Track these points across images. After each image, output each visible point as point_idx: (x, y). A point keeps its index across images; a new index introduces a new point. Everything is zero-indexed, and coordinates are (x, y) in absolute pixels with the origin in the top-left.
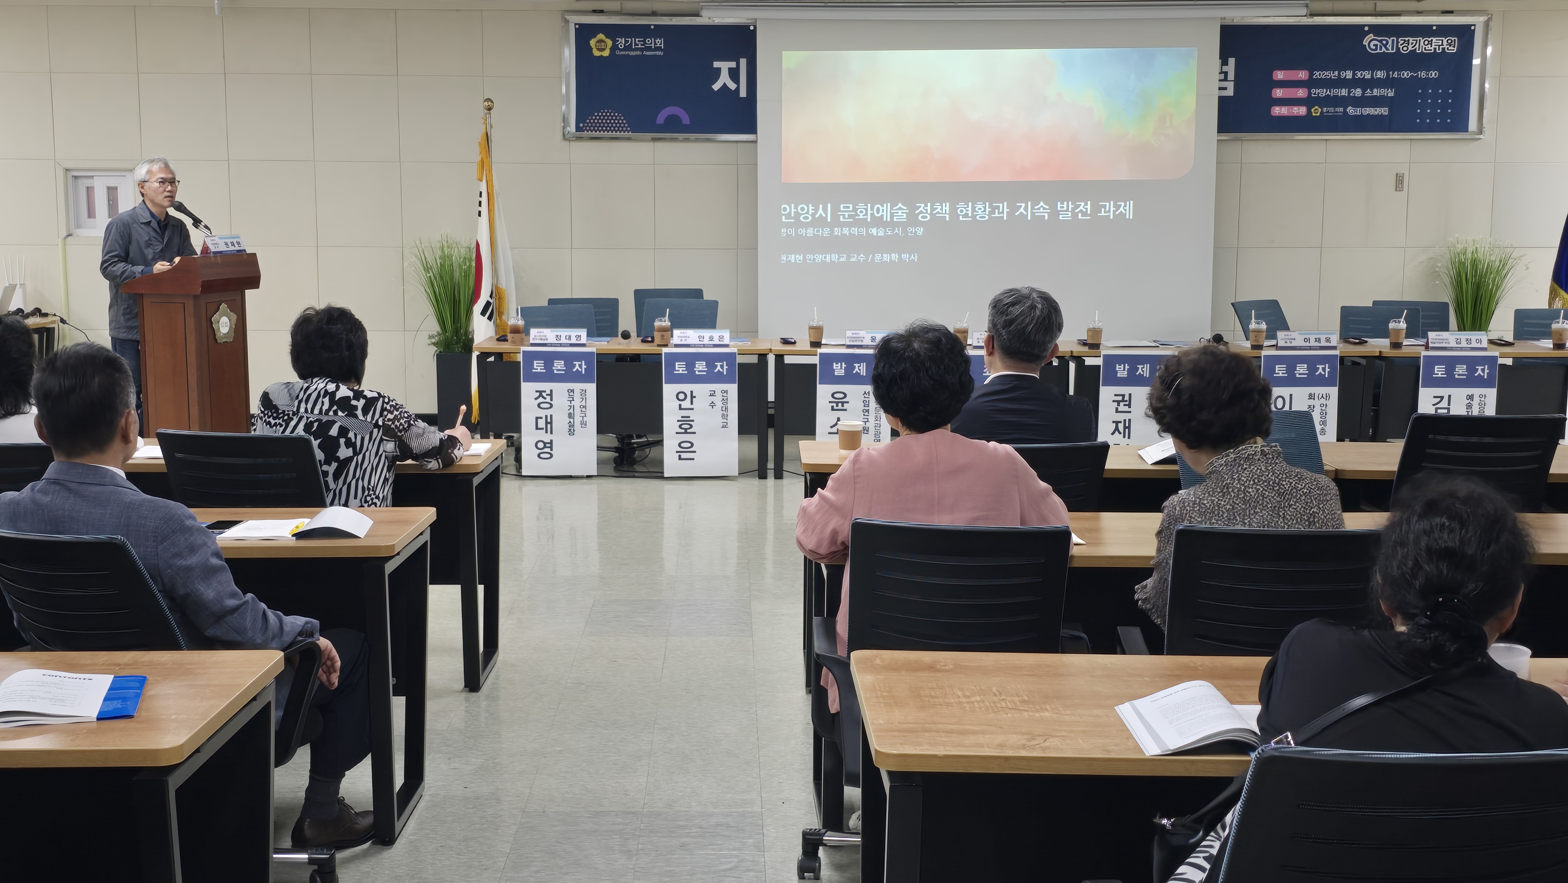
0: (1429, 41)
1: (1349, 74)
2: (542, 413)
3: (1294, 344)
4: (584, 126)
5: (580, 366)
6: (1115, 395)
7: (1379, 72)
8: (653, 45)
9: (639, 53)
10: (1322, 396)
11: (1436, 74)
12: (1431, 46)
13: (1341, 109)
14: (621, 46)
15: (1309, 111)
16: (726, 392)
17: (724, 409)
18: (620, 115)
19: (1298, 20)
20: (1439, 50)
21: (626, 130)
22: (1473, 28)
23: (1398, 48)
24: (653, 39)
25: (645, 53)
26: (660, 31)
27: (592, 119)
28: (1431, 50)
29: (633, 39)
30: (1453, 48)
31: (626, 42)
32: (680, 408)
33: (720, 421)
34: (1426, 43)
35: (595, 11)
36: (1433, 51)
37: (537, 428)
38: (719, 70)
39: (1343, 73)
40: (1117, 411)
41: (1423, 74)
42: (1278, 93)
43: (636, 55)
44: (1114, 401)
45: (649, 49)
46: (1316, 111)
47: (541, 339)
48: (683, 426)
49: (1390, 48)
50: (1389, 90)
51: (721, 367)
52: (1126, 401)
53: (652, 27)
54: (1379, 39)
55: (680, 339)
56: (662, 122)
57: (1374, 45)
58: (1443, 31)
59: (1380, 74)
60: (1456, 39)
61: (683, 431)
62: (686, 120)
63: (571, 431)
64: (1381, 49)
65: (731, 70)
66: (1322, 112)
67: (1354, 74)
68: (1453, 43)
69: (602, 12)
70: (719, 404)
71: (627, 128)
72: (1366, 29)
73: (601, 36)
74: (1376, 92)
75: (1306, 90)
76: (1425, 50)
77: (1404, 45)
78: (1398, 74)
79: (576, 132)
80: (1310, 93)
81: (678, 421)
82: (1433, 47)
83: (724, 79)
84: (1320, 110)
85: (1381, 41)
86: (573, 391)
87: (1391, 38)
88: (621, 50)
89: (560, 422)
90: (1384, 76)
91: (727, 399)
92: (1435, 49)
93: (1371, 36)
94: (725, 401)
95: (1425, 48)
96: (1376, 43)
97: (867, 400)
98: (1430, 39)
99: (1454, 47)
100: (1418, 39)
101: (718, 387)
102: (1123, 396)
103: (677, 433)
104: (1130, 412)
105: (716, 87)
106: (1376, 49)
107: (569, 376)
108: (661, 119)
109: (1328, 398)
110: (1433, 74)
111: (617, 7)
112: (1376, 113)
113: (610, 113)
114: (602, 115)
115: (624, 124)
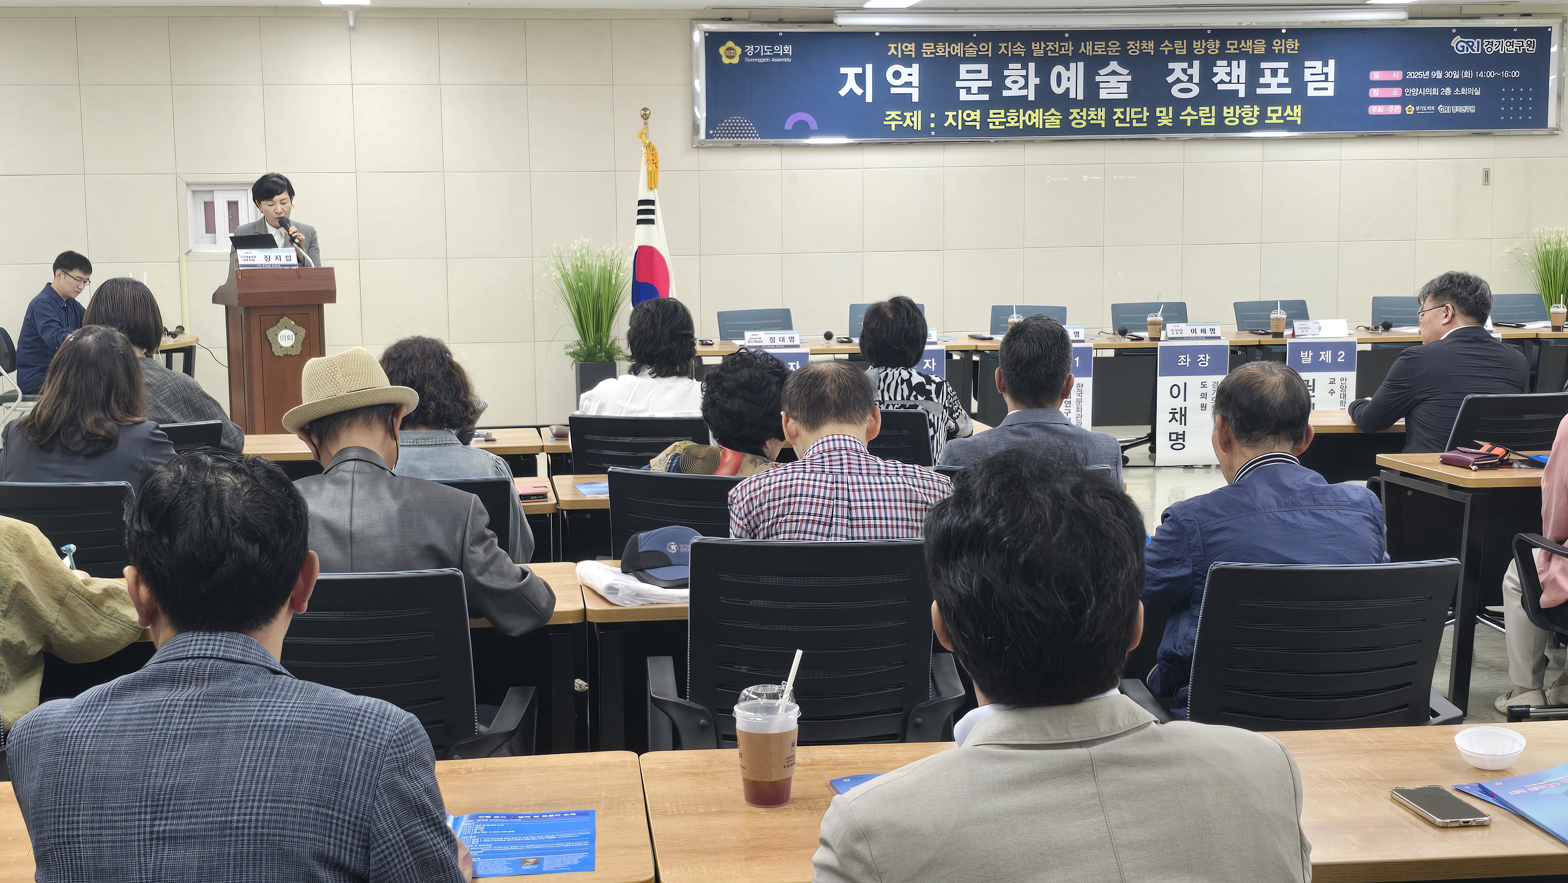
1: (1439, 75)
4: (715, 132)
7: (1466, 72)
8: (781, 52)
11: (1517, 73)
13: (1433, 108)
14: (750, 53)
15: (1403, 110)
18: (749, 121)
19: (1391, 24)
21: (755, 136)
22: (1549, 30)
23: (1483, 50)
24: (781, 46)
25: (773, 59)
26: (788, 38)
27: (722, 125)
29: (762, 46)
31: (755, 49)
35: (723, 19)
38: (846, 75)
39: (1433, 73)
41: (1506, 74)
42: (1375, 93)
43: (766, 61)
46: (1410, 110)
49: (1476, 50)
50: (1476, 89)
51: (930, 364)
53: (781, 34)
54: (1466, 40)
56: (790, 128)
57: (1461, 47)
58: (1524, 33)
59: (1467, 74)
62: (812, 124)
64: (1467, 51)
65: (857, 75)
66: (1415, 110)
67: (1444, 75)
72: (1453, 31)
73: (730, 44)
74: (1464, 91)
75: (1400, 90)
78: (1484, 74)
79: (706, 138)
80: (1404, 93)
83: (851, 84)
84: (1413, 108)
85: (1467, 43)
87: (1477, 40)
88: (750, 57)
90: (1470, 76)
96: (1463, 44)
105: (843, 92)
106: (1463, 51)
108: (788, 125)
111: (744, 14)
112: (1464, 111)
113: (740, 120)
114: (732, 122)
115: (753, 130)
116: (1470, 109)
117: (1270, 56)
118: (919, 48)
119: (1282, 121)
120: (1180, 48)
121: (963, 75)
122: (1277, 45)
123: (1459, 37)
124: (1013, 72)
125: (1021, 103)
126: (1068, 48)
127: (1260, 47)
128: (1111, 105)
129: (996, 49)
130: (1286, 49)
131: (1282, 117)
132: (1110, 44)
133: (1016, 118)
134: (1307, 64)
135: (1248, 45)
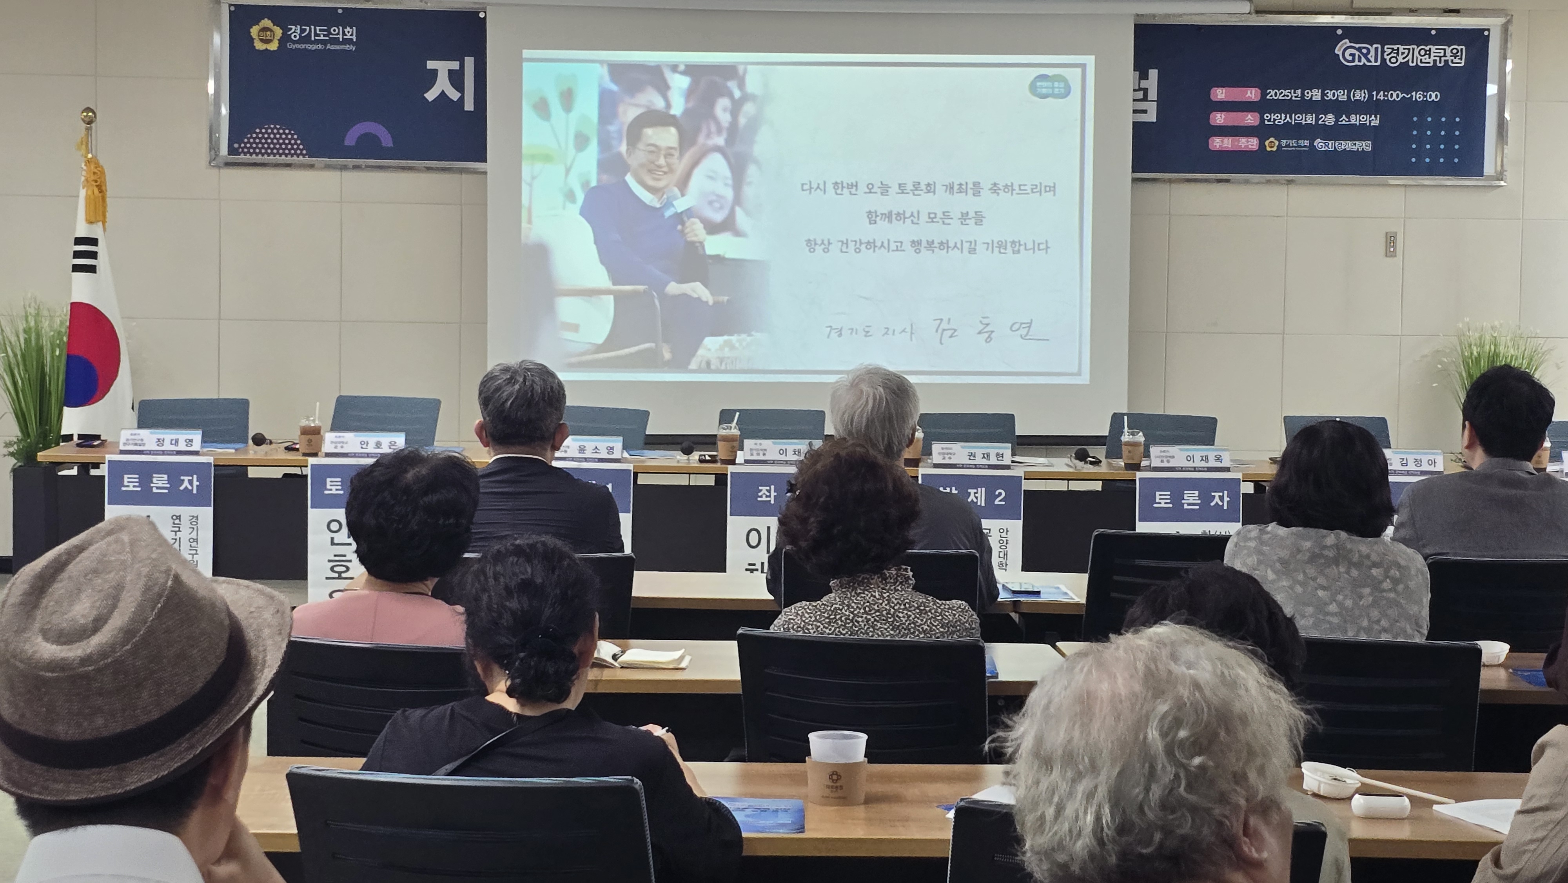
0: (1426, 51)
1: (1316, 95)
4: (240, 147)
5: (191, 482)
7: (1358, 92)
8: (341, 37)
9: (320, 46)
11: (1436, 95)
12: (1430, 58)
13: (1307, 143)
14: (295, 36)
15: (1262, 145)
18: (292, 132)
19: (1243, 19)
20: (1440, 62)
21: (301, 153)
22: (1486, 33)
23: (1384, 60)
24: (341, 28)
25: (329, 47)
26: (348, 17)
27: (252, 138)
28: (1429, 63)
29: (313, 27)
30: (1459, 61)
31: (302, 31)
32: (333, 543)
34: (1423, 52)
36: (1431, 65)
38: (434, 72)
39: (1308, 93)
41: (1418, 96)
42: (1219, 118)
43: (316, 49)
45: (335, 41)
46: (1272, 144)
48: (336, 569)
49: (1373, 59)
50: (1373, 117)
53: (340, 11)
54: (1357, 46)
55: (334, 445)
56: (353, 143)
57: (1351, 55)
58: (1446, 36)
59: (1360, 95)
60: (1463, 47)
61: (337, 575)
62: (386, 140)
64: (1360, 61)
65: (451, 73)
66: (1279, 146)
67: (1323, 95)
68: (1459, 54)
71: (301, 150)
72: (1339, 32)
73: (266, 23)
74: (1354, 120)
75: (1257, 115)
76: (1421, 62)
77: (1392, 55)
78: (1385, 96)
79: (229, 155)
80: (1262, 120)
81: (329, 561)
82: (1432, 58)
83: (443, 85)
85: (1359, 50)
86: (179, 517)
87: (1375, 46)
88: (294, 42)
90: (1364, 97)
92: (1435, 61)
93: (1346, 42)
95: (1421, 60)
96: (1354, 51)
98: (1427, 48)
99: (1461, 59)
100: (1411, 47)
103: (327, 579)
105: (432, 96)
106: (1353, 61)
107: (175, 497)
108: (350, 139)
110: (1434, 96)
112: (1355, 148)
113: (278, 129)
114: (266, 133)
115: (298, 145)
116: (1366, 146)
123: (1347, 40)
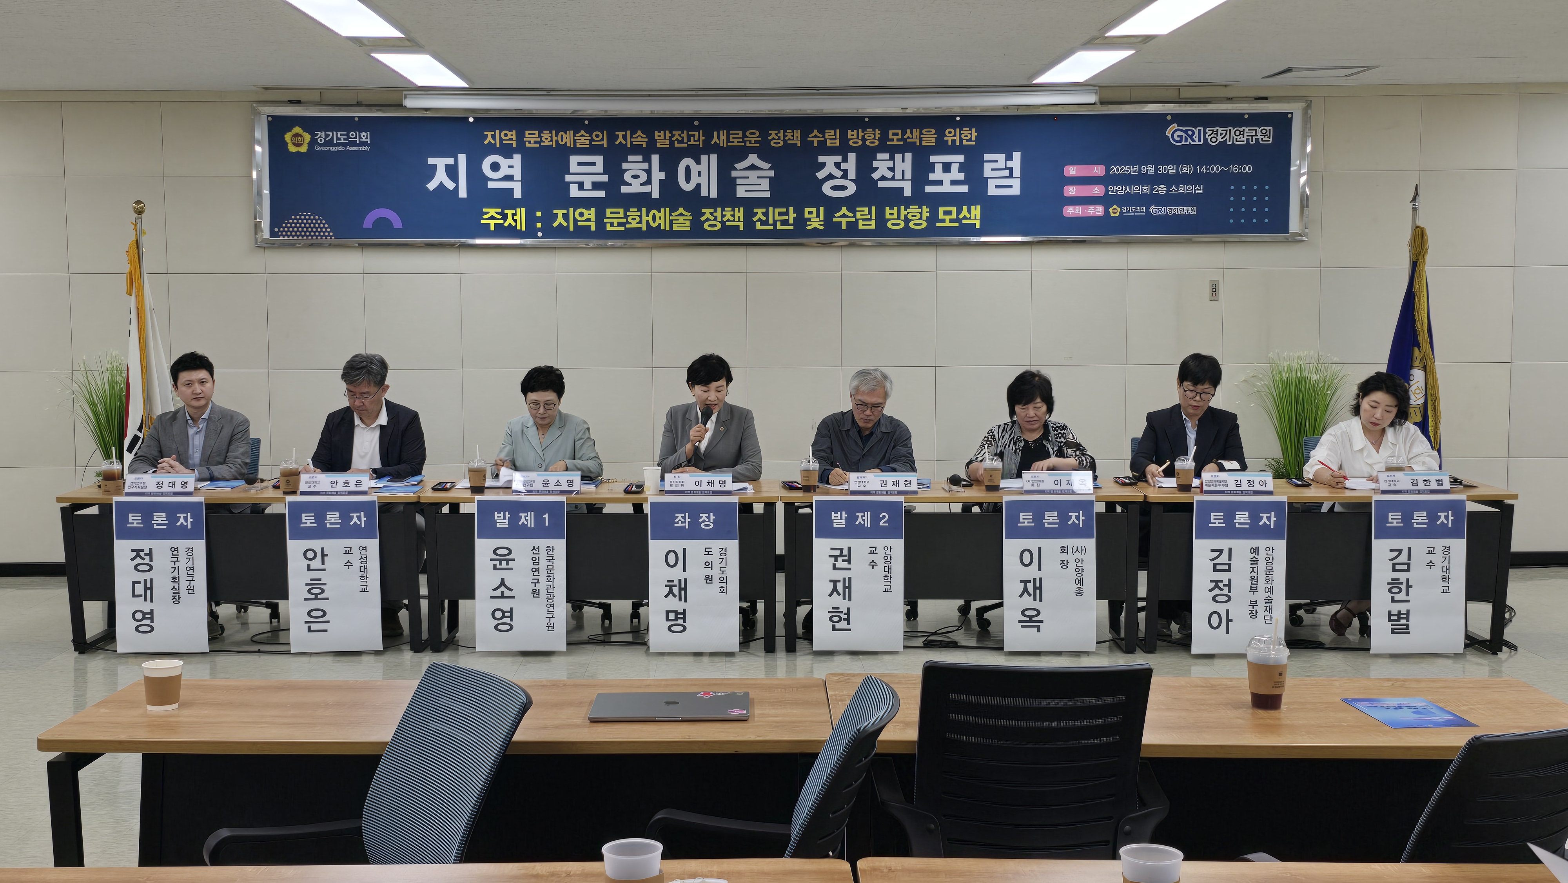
0: (1240, 132)
1: (1150, 169)
2: (140, 577)
3: (1042, 487)
4: (279, 231)
5: (186, 519)
6: (832, 549)
7: (1185, 167)
8: (357, 139)
9: (341, 148)
10: (1077, 550)
11: (1249, 168)
12: (1243, 137)
13: (1143, 209)
14: (321, 140)
15: (1107, 212)
16: (365, 548)
17: (362, 569)
18: (321, 217)
19: (1090, 109)
20: (1252, 141)
21: (329, 235)
22: (1290, 116)
23: (1205, 140)
24: (358, 133)
25: (348, 148)
26: (363, 124)
27: (288, 223)
28: (1244, 141)
29: (335, 133)
30: (1268, 139)
31: (327, 136)
32: (309, 569)
33: (358, 583)
34: (1238, 133)
35: (291, 102)
36: (1245, 143)
37: (134, 595)
38: (434, 167)
39: (1144, 168)
40: (834, 568)
41: (1235, 169)
42: (1071, 191)
43: (338, 150)
44: (830, 556)
45: (354, 144)
46: (1115, 211)
47: (139, 487)
48: (313, 591)
49: (1197, 140)
50: (1197, 187)
51: (358, 519)
52: (845, 556)
53: (356, 119)
54: (1184, 129)
55: (307, 485)
56: (369, 226)
57: (1178, 136)
58: (1256, 120)
59: (1186, 169)
60: (1271, 128)
61: (313, 596)
62: (397, 223)
63: (176, 598)
64: (1186, 141)
65: (447, 167)
66: (1121, 213)
67: (1157, 169)
68: (1268, 133)
69: (299, 102)
70: (357, 564)
71: (328, 233)
72: (1169, 118)
73: (297, 130)
74: (1182, 189)
75: (1103, 187)
76: (1237, 141)
77: (1213, 135)
78: (1207, 169)
79: (269, 238)
80: (1107, 191)
81: (307, 584)
82: (1246, 137)
83: (441, 177)
84: (1119, 209)
85: (1186, 132)
86: (177, 549)
87: (1198, 128)
88: (321, 145)
89: (163, 587)
90: (1190, 170)
91: (366, 557)
92: (1248, 140)
93: (1175, 126)
94: (364, 559)
95: (1236, 139)
96: (1181, 133)
97: (537, 556)
98: (1241, 129)
99: (1269, 137)
100: (1228, 129)
101: (355, 543)
102: (841, 550)
103: (305, 599)
104: (850, 569)
105: (432, 186)
106: (1181, 141)
107: (172, 532)
108: (368, 222)
109: (1084, 552)
110: (1247, 169)
111: (316, 97)
112: (1183, 212)
113: (310, 216)
114: (300, 219)
115: (326, 228)
116: (1191, 210)
117: (942, 148)
118: (520, 137)
119: (957, 224)
120: (832, 138)
121: (573, 167)
122: (951, 136)
123: (1175, 125)
124: (633, 166)
125: (642, 201)
126: (698, 138)
127: (929, 138)
128: (749, 204)
129: (612, 138)
130: (961, 140)
131: (957, 220)
132: (748, 134)
133: (636, 219)
134: (987, 157)
135: (913, 136)
